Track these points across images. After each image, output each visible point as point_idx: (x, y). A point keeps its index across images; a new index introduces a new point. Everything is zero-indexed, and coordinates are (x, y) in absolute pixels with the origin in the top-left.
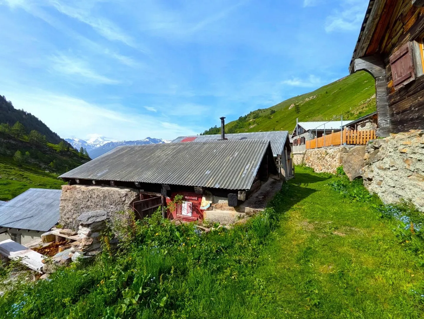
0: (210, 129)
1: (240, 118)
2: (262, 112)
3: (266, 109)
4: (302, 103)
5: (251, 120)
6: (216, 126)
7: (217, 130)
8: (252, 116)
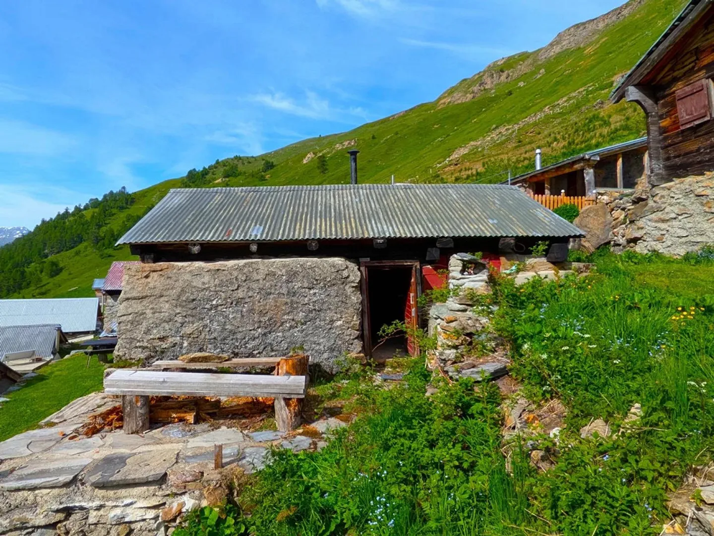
0: (105, 196)
1: (190, 172)
2: (243, 164)
3: (253, 157)
4: (328, 153)
5: (220, 180)
6: (124, 188)
7: (127, 200)
8: (222, 170)
